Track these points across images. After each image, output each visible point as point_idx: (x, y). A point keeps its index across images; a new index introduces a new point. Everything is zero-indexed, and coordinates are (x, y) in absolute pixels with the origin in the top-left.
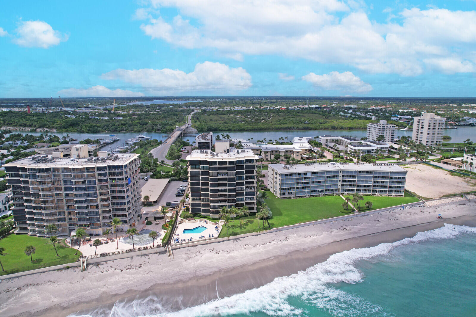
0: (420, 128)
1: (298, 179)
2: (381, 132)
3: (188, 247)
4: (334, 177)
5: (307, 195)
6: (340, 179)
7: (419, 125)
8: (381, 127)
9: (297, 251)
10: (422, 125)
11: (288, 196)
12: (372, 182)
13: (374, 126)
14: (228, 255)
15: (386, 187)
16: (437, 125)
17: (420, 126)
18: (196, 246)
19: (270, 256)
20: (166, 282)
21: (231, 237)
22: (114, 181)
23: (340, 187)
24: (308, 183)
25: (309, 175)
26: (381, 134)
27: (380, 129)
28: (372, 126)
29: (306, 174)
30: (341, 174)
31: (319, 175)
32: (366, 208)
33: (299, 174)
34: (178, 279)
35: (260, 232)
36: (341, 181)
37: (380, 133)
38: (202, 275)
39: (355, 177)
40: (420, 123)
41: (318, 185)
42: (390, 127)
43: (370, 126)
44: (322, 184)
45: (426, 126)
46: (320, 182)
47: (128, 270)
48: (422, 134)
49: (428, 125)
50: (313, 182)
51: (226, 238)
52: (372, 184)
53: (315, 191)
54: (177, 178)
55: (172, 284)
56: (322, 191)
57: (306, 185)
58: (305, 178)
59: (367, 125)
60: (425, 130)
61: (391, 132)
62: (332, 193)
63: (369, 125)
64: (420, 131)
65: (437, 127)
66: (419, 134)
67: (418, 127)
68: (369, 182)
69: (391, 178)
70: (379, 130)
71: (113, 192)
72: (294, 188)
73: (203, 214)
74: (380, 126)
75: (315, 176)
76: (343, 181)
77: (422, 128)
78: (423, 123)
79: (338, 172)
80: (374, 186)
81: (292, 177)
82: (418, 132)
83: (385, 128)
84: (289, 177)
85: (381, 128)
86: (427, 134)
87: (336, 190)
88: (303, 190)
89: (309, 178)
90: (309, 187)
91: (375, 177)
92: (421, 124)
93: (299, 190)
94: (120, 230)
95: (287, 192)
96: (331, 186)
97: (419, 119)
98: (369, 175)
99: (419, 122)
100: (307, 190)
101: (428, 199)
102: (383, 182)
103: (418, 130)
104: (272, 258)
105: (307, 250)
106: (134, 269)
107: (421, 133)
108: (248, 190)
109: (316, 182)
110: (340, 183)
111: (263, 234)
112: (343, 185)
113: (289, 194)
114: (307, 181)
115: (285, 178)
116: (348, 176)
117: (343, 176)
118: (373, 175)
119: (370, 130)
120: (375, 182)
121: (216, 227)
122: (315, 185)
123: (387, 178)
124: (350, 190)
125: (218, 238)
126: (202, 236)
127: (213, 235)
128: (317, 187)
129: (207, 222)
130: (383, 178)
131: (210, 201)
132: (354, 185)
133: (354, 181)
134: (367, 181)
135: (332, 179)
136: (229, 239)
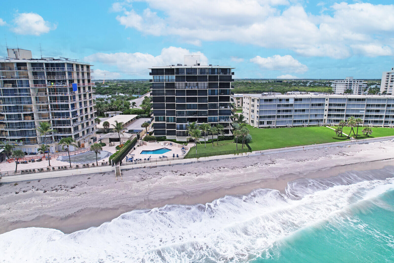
1: (279, 106)
2: (348, 87)
3: (144, 167)
4: (319, 105)
5: (289, 125)
6: (327, 108)
7: (388, 79)
11: (268, 126)
12: (364, 111)
13: (341, 82)
14: (197, 177)
15: (381, 116)
18: (156, 167)
21: (201, 159)
22: (52, 83)
23: (326, 118)
24: (290, 111)
25: (291, 102)
26: (348, 89)
27: (347, 84)
28: (338, 82)
29: (287, 100)
30: (327, 102)
31: (303, 103)
32: (364, 136)
33: (280, 100)
34: (120, 203)
35: (238, 154)
36: (327, 110)
38: (157, 199)
39: (343, 105)
41: (301, 113)
42: (358, 82)
43: (336, 82)
44: (306, 113)
46: (304, 111)
47: (55, 191)
50: (296, 111)
51: (195, 160)
52: (364, 113)
53: (299, 121)
54: (146, 115)
56: (306, 121)
57: (288, 114)
58: (287, 105)
61: (358, 87)
62: (317, 124)
64: (389, 85)
67: (387, 81)
68: (360, 111)
69: (389, 106)
70: (347, 85)
71: (53, 98)
72: (274, 117)
73: (168, 137)
74: (347, 82)
75: (298, 103)
76: (330, 110)
77: (391, 81)
79: (324, 99)
80: (367, 116)
81: (272, 103)
82: (387, 86)
83: (353, 82)
84: (268, 103)
85: (349, 82)
87: (322, 120)
88: (284, 119)
89: (291, 105)
90: (291, 116)
91: (368, 105)
93: (281, 119)
95: (266, 120)
96: (316, 115)
97: (388, 73)
98: (360, 103)
99: (388, 76)
100: (288, 119)
102: (378, 111)
103: (387, 84)
104: (259, 182)
105: (305, 174)
106: (64, 190)
107: (391, 86)
108: (223, 108)
109: (300, 111)
110: (326, 113)
111: (242, 157)
112: (329, 115)
113: (268, 123)
114: (289, 108)
115: (263, 103)
116: (335, 105)
117: (330, 105)
118: (366, 103)
119: (336, 86)
120: (368, 111)
121: (183, 148)
122: (298, 113)
123: (383, 106)
124: (338, 121)
125: (184, 158)
126: (163, 156)
127: (177, 155)
128: (300, 116)
129: (172, 144)
130: (378, 106)
131: (176, 119)
132: (343, 115)
133: (343, 110)
134: (358, 110)
135: (318, 108)
136: (199, 160)
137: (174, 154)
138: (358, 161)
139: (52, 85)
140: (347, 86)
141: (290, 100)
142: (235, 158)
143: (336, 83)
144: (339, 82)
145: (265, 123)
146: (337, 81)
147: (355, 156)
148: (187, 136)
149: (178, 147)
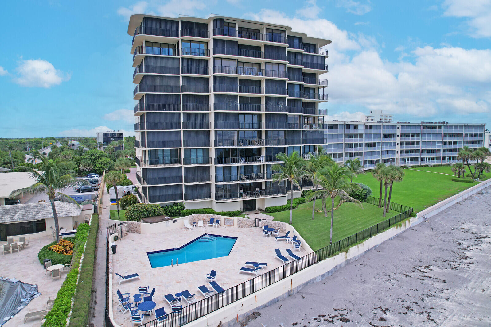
1: (346, 136)
4: (391, 135)
6: (398, 140)
23: (398, 156)
24: (360, 145)
25: (361, 130)
29: (356, 127)
30: (398, 132)
31: (373, 132)
33: (348, 126)
35: (401, 226)
36: (399, 144)
39: (418, 135)
41: (372, 149)
44: (376, 149)
46: (375, 145)
50: (366, 145)
52: (439, 146)
53: (369, 162)
57: (358, 150)
58: (356, 136)
68: (438, 144)
69: (466, 135)
73: (188, 205)
75: (369, 132)
76: (402, 144)
79: (395, 127)
80: (444, 151)
81: (339, 132)
84: (332, 132)
87: (394, 160)
89: (361, 135)
90: (361, 154)
91: (445, 135)
96: (387, 152)
97: (368, 117)
98: (437, 131)
102: (455, 143)
109: (370, 145)
110: (398, 148)
112: (402, 152)
114: (357, 141)
115: (328, 132)
116: (408, 135)
117: (402, 136)
118: (442, 132)
120: (445, 143)
121: (266, 227)
122: (368, 149)
123: (460, 135)
124: (412, 159)
125: (319, 259)
126: (256, 264)
127: (289, 251)
128: (371, 153)
129: (218, 221)
130: (455, 135)
131: (213, 155)
132: (417, 151)
133: (418, 143)
134: (435, 143)
135: (389, 140)
136: (348, 258)
137: (277, 251)
141: (359, 127)
148: (241, 196)
149: (240, 225)
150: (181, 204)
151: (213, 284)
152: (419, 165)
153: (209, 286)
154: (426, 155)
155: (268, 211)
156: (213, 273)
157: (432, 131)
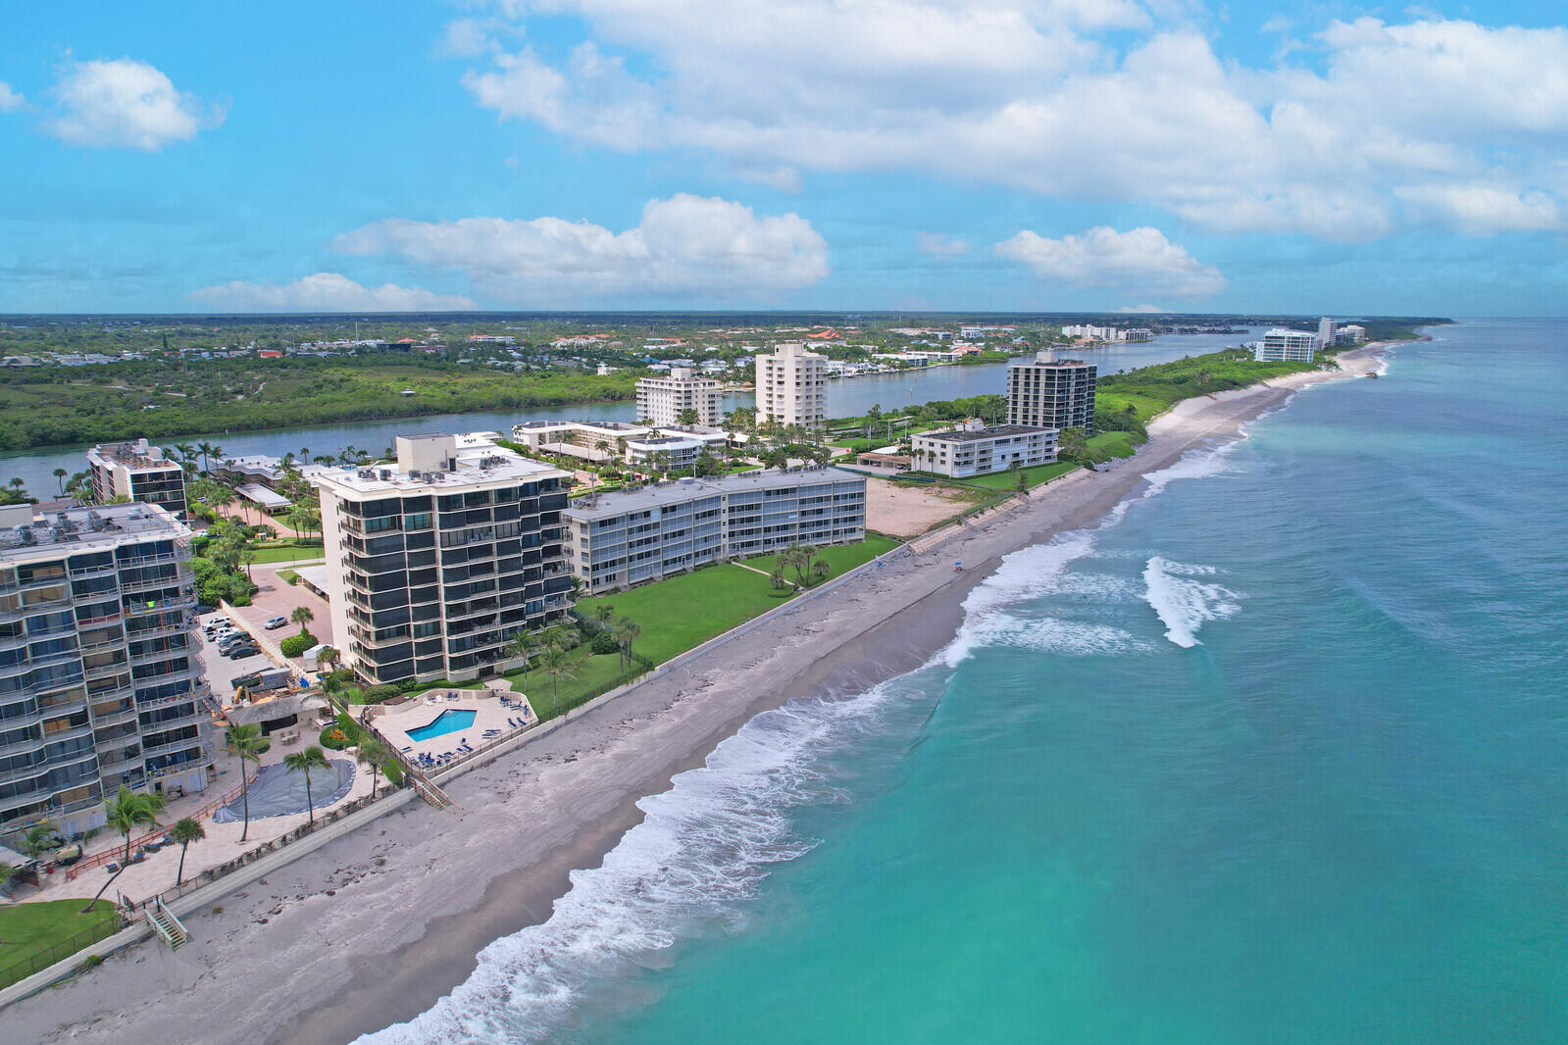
0: (775, 385)
1: (631, 531)
2: (683, 401)
3: (472, 770)
4: (711, 514)
5: (658, 574)
6: (725, 517)
7: (771, 375)
8: (683, 386)
9: (760, 698)
10: (780, 376)
11: (610, 586)
12: (797, 516)
13: (660, 387)
14: (608, 755)
15: (826, 522)
16: (814, 373)
17: (775, 379)
19: (714, 727)
20: (516, 864)
22: (151, 604)
23: (725, 541)
24: (655, 539)
25: (656, 518)
26: (683, 407)
27: (679, 392)
28: (652, 386)
29: (647, 514)
30: (725, 505)
31: (678, 515)
32: (817, 578)
33: (632, 517)
35: (631, 683)
36: (727, 523)
37: (680, 404)
39: (758, 507)
40: (775, 369)
41: (678, 541)
42: (704, 384)
43: (647, 385)
44: (685, 539)
45: (790, 377)
46: (681, 533)
48: (783, 400)
49: (795, 374)
50: (666, 537)
51: (559, 720)
52: (795, 519)
53: (674, 561)
55: (537, 864)
56: (688, 557)
57: (651, 548)
58: (647, 528)
59: (637, 384)
60: (790, 389)
61: (707, 399)
62: (710, 560)
63: (643, 385)
64: (775, 393)
65: (814, 380)
66: (775, 399)
67: (770, 382)
68: (790, 517)
69: (837, 498)
70: (679, 395)
71: (137, 649)
72: (622, 561)
73: (421, 677)
74: (678, 385)
75: (670, 516)
76: (732, 522)
77: (780, 383)
78: (780, 369)
79: (717, 499)
80: (803, 525)
81: (617, 528)
82: (770, 395)
83: (692, 388)
84: (608, 530)
85: (682, 389)
86: (794, 398)
87: (718, 549)
88: (645, 562)
89: (656, 525)
90: (657, 552)
91: (803, 502)
92: (775, 372)
93: (637, 564)
94: (174, 794)
95: (602, 575)
96: (706, 540)
97: (770, 361)
98: (789, 498)
99: (770, 368)
100: (652, 561)
101: (913, 538)
102: (820, 511)
103: (770, 389)
104: (723, 729)
105: (780, 692)
106: (369, 876)
107: (780, 396)
108: (551, 576)
109: (674, 535)
110: (725, 530)
111: (639, 686)
112: (732, 534)
113: (609, 579)
114: (651, 534)
115: (600, 532)
116: (742, 508)
117: (732, 510)
118: (797, 497)
119: (648, 397)
120: (803, 513)
121: (502, 699)
122: (670, 543)
123: (828, 499)
124: (750, 544)
125: (540, 722)
126: (493, 731)
127: (518, 719)
128: (675, 548)
129: (456, 696)
130: (820, 500)
131: (445, 627)
132: (758, 531)
133: (758, 518)
134: (786, 515)
135: (708, 521)
136: (568, 718)
137: (509, 720)
138: (838, 642)
139: (149, 609)
140: (680, 398)
141: (652, 514)
142: (629, 692)
143: (645, 388)
144: (654, 386)
145: (603, 581)
146: (650, 382)
147: (827, 631)
148: (477, 663)
149: (479, 697)
150: (413, 679)
151: (465, 746)
152: (761, 551)
153: (463, 748)
154: (773, 536)
155: (507, 675)
156: (464, 740)
157: (781, 498)
